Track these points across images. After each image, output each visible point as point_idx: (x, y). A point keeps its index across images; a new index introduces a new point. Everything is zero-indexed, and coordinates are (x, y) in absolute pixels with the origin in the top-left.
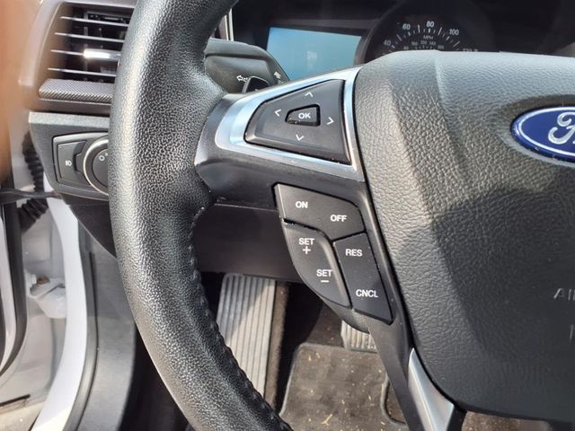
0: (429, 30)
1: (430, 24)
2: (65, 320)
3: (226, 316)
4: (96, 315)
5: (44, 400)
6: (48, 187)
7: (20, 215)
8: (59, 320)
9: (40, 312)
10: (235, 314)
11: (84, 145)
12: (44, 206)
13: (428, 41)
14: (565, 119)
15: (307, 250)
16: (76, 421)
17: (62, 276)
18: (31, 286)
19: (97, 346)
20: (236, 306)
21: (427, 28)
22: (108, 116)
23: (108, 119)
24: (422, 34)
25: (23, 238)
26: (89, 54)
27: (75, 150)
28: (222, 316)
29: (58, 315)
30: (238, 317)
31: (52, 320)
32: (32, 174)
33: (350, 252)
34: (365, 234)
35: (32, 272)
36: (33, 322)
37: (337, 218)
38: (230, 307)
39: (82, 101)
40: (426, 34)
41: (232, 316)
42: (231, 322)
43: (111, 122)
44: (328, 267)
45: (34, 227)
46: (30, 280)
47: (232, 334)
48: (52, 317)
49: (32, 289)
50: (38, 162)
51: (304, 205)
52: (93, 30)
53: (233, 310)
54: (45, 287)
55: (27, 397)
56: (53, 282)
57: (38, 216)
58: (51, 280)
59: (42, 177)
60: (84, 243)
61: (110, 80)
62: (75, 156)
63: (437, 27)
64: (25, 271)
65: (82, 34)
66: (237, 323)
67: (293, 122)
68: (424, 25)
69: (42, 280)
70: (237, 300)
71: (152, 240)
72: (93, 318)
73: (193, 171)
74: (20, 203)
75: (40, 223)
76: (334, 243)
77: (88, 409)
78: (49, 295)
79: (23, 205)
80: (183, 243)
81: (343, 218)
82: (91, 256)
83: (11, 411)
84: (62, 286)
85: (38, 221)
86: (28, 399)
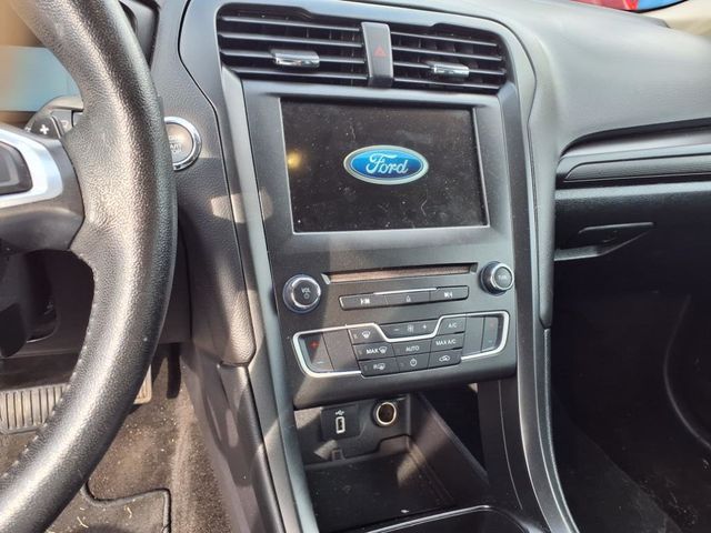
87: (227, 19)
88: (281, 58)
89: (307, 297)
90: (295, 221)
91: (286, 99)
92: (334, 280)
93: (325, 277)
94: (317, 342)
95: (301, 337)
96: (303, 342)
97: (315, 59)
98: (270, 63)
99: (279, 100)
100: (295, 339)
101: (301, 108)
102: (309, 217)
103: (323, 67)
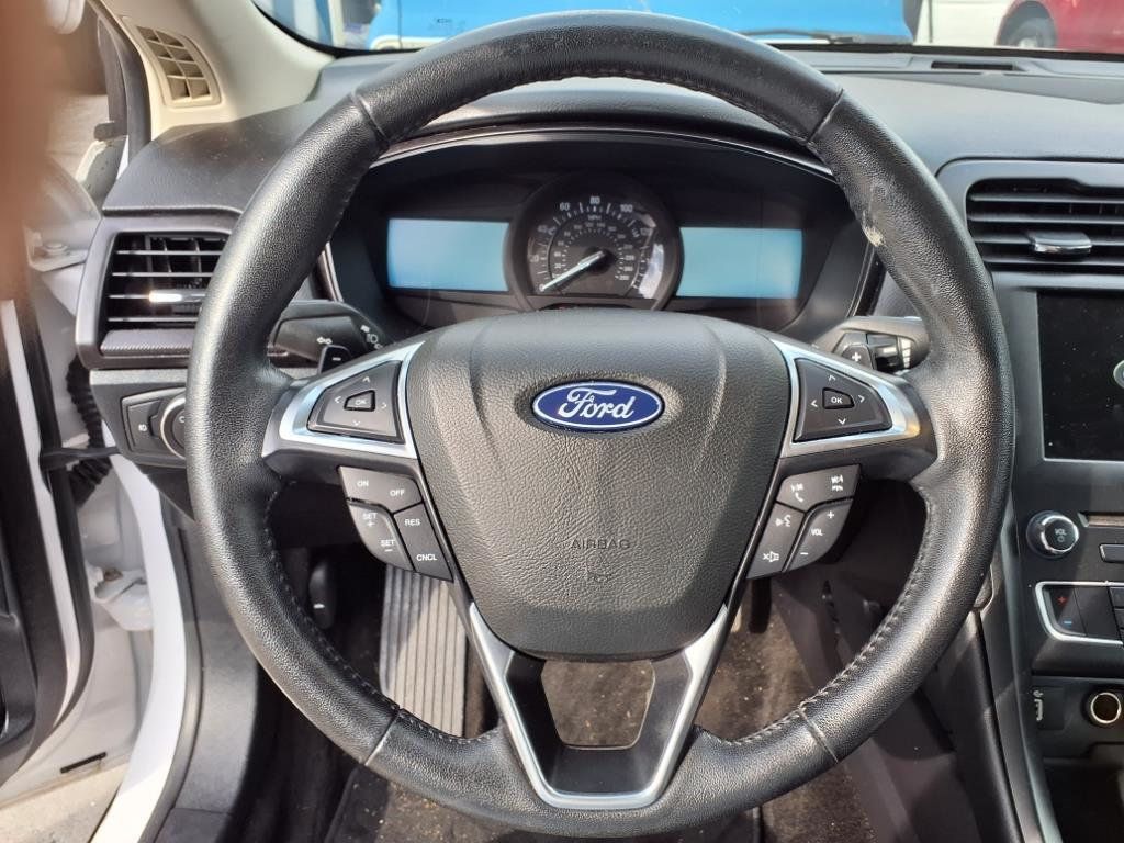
0: (595, 209)
1: (595, 200)
2: (151, 633)
3: (397, 606)
4: (196, 619)
5: (128, 761)
6: (109, 439)
7: (72, 481)
8: (142, 633)
9: (111, 622)
10: (411, 603)
11: (160, 404)
12: (105, 465)
13: (595, 221)
14: (574, 395)
15: (370, 524)
16: (181, 775)
17: (142, 567)
18: (96, 584)
19: (202, 664)
20: (412, 590)
21: (592, 206)
22: (185, 367)
23: (185, 371)
24: (586, 214)
25: (79, 514)
26: (157, 297)
27: (150, 410)
28: (391, 608)
29: (138, 626)
30: (416, 607)
31: (131, 634)
32: (84, 419)
33: (410, 522)
34: (422, 506)
35: (95, 564)
36: (102, 638)
37: (397, 492)
38: (402, 593)
39: (153, 354)
40: (592, 213)
41: (406, 606)
42: (405, 615)
43: (189, 374)
44: (391, 538)
45: (94, 496)
46: (94, 577)
47: (408, 634)
48: (132, 629)
49: (99, 589)
50: (91, 402)
51: (366, 483)
52: (158, 263)
53: (407, 597)
54: (117, 586)
55: (101, 756)
56: (128, 577)
57: (98, 481)
58: (124, 573)
59: (100, 424)
60: (169, 516)
61: (191, 326)
62: (149, 419)
63: (603, 204)
64: (86, 563)
65: (145, 271)
66: (415, 616)
67: (351, 409)
68: (587, 203)
69: (111, 574)
70: (412, 582)
71: (231, 527)
72: (192, 624)
73: (263, 462)
74: (69, 466)
75: (101, 491)
76: (395, 516)
77: (195, 757)
78: (124, 595)
79: (75, 467)
80: (260, 527)
81: (402, 492)
82: (181, 533)
83: (79, 779)
84: (142, 582)
85: (98, 487)
86: (103, 760)
87: (977, 198)
88: (1042, 244)
89: (1061, 540)
90: (1046, 442)
91: (1043, 293)
92: (1092, 523)
93: (1082, 518)
94: (1067, 596)
95: (1046, 588)
96: (1047, 594)
97: (1085, 243)
98: (1027, 250)
99: (1035, 295)
100: (1038, 589)
101: (1061, 303)
102: (1063, 438)
103: (1097, 252)
